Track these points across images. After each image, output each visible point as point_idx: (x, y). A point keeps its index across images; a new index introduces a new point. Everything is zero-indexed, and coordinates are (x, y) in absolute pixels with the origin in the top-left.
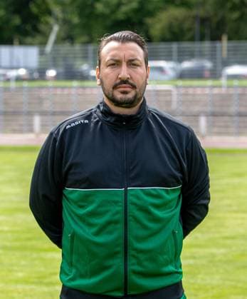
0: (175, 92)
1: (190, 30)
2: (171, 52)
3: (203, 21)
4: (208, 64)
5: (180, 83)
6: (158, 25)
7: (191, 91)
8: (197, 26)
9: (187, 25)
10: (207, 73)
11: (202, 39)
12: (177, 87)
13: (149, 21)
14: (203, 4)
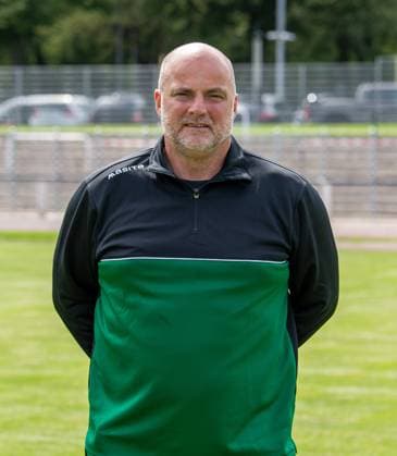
0: (89, 145)
1: (106, 46)
2: (81, 81)
3: (128, 32)
4: (139, 101)
5: (98, 130)
6: (56, 37)
7: (114, 143)
8: (118, 41)
9: (103, 38)
10: (137, 116)
11: (126, 61)
12: (92, 136)
13: (42, 30)
14: (128, 6)
